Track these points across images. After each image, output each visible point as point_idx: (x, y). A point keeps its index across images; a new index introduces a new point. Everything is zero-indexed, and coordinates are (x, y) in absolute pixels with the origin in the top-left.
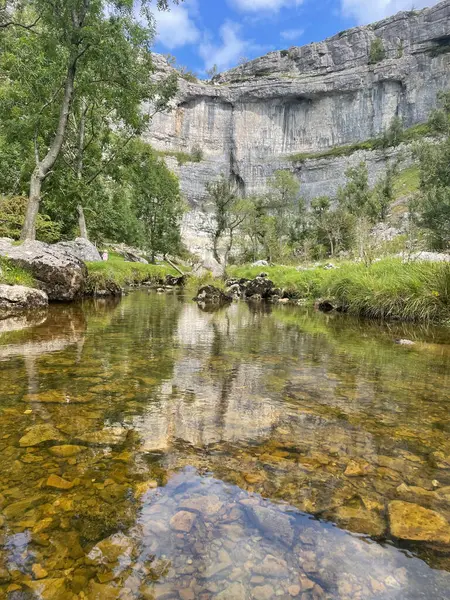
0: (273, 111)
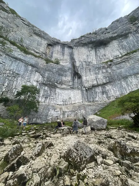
0: (90, 49)
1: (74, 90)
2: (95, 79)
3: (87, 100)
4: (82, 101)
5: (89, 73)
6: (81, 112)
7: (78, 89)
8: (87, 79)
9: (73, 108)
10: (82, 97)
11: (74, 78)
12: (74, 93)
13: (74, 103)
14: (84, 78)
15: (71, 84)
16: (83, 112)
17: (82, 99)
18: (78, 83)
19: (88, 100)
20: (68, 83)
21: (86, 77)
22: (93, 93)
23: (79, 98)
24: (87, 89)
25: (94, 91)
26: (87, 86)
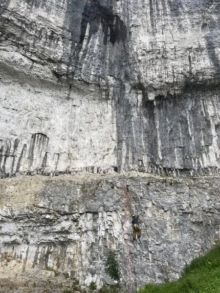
1: (73, 95)
2: (203, 44)
3: (146, 159)
4: (112, 161)
5: (169, 17)
6: (102, 233)
7: (102, 93)
8: (160, 45)
9: (43, 194)
10: (120, 142)
11: (84, 28)
12: (73, 116)
13: (62, 167)
14: (141, 39)
15: (60, 50)
16: (117, 227)
17: (118, 150)
18: (102, 58)
19: (152, 163)
20: (40, 43)
21: (154, 34)
22: (184, 121)
23: (96, 143)
24: (151, 97)
25: (193, 112)
26: (157, 83)
